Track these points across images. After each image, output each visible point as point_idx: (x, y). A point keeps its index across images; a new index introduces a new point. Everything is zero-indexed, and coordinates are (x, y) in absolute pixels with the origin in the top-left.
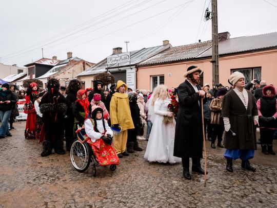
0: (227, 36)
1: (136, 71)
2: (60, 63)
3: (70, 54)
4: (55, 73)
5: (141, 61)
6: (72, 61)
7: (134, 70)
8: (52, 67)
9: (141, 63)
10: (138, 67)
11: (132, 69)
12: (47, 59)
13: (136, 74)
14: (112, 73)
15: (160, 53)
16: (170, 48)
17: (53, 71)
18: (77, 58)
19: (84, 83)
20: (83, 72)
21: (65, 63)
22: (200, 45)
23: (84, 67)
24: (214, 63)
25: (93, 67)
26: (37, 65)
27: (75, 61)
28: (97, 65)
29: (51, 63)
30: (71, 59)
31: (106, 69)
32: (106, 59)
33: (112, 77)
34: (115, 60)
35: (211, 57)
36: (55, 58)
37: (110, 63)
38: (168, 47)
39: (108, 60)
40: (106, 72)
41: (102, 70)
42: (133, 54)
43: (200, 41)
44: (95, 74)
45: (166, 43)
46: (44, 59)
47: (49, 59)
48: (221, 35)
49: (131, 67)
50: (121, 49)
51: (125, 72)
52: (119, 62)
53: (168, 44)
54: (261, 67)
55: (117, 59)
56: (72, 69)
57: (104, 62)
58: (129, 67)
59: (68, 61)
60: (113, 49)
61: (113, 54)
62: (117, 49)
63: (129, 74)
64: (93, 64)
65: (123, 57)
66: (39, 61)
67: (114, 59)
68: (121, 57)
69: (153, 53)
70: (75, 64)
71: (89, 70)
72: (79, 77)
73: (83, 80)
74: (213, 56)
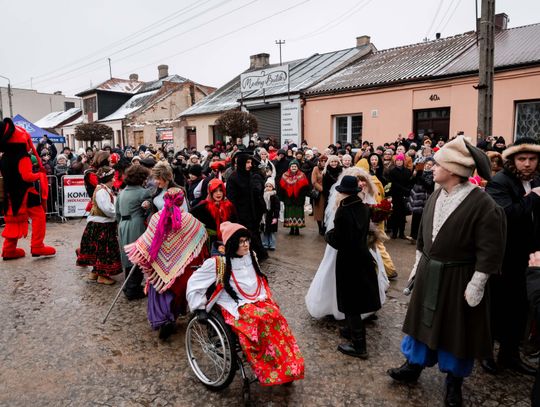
0: (502, 24)
1: (303, 106)
2: (145, 87)
3: (163, 69)
4: (135, 108)
5: (311, 82)
6: (169, 83)
7: (298, 103)
8: (128, 96)
9: (316, 87)
10: (305, 96)
11: (292, 100)
12: (119, 80)
13: (303, 112)
14: (252, 110)
15: (350, 64)
16: (371, 52)
17: (132, 106)
18: (178, 77)
19: (195, 130)
20: (191, 108)
21: (155, 89)
22: (442, 46)
23: (192, 95)
24: (483, 91)
25: (211, 97)
26: (100, 93)
27: (175, 84)
28: (219, 91)
29: (127, 88)
30: (167, 79)
31: (239, 101)
32: (239, 77)
33: (252, 121)
34: (258, 83)
35: (477, 71)
36: (134, 77)
37: (247, 89)
38: (367, 50)
39: (243, 82)
40: (239, 108)
41: (231, 103)
42: (295, 67)
43: (438, 35)
44: (216, 113)
45: (363, 41)
46: (113, 81)
47: (124, 81)
49: (292, 97)
50: (267, 56)
51: (278, 107)
52: (265, 86)
53: (368, 43)
55: (262, 80)
56: (168, 100)
57: (236, 83)
58: (286, 98)
59: (160, 83)
60: (252, 57)
61: (252, 69)
62: (260, 56)
63: (287, 112)
64: (210, 89)
65: (273, 77)
66: (104, 84)
67: (254, 80)
68: (269, 75)
69: (336, 65)
70: (175, 91)
71: (203, 103)
72: (184, 118)
73: (191, 124)
74: (482, 74)
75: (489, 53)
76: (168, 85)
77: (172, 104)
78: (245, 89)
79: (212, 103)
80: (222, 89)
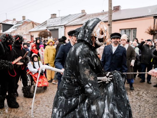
0: (119, 8)
1: (65, 29)
2: (18, 23)
3: (24, 17)
4: (15, 29)
5: (68, 23)
6: (26, 22)
8: (12, 25)
9: (69, 24)
10: (65, 26)
12: (9, 20)
13: (65, 31)
14: (50, 30)
15: (79, 18)
16: (85, 15)
17: (14, 28)
18: (29, 20)
19: (33, 36)
20: (32, 29)
21: (21, 23)
22: (103, 13)
23: (33, 25)
24: (109, 26)
25: (38, 26)
26: (3, 24)
27: (27, 22)
28: (41, 24)
29: (12, 23)
30: (25, 20)
31: (47, 27)
32: (46, 21)
33: (50, 33)
34: (52, 22)
35: (107, 21)
36: (14, 19)
37: (49, 24)
39: (48, 22)
40: (47, 30)
41: (44, 28)
42: (63, 18)
43: (103, 11)
44: (40, 31)
45: (83, 11)
46: (7, 20)
47: (11, 20)
48: (116, 8)
49: (62, 27)
50: (56, 14)
51: (58, 29)
52: (54, 23)
53: (84, 12)
54: (136, 28)
55: (53, 21)
56: (25, 27)
57: (45, 23)
58: (60, 27)
59: (23, 22)
60: (51, 15)
61: (51, 18)
62: (54, 14)
63: (61, 31)
64: (39, 24)
65: (56, 20)
66: (4, 21)
67: (51, 21)
68: (55, 20)
69: (75, 18)
70: (27, 24)
71: (36, 28)
72: (30, 32)
73: (32, 34)
74: (109, 22)
75: (111, 16)
76: (25, 22)
77: (26, 28)
78: (48, 24)
79: (39, 28)
80: (42, 24)
